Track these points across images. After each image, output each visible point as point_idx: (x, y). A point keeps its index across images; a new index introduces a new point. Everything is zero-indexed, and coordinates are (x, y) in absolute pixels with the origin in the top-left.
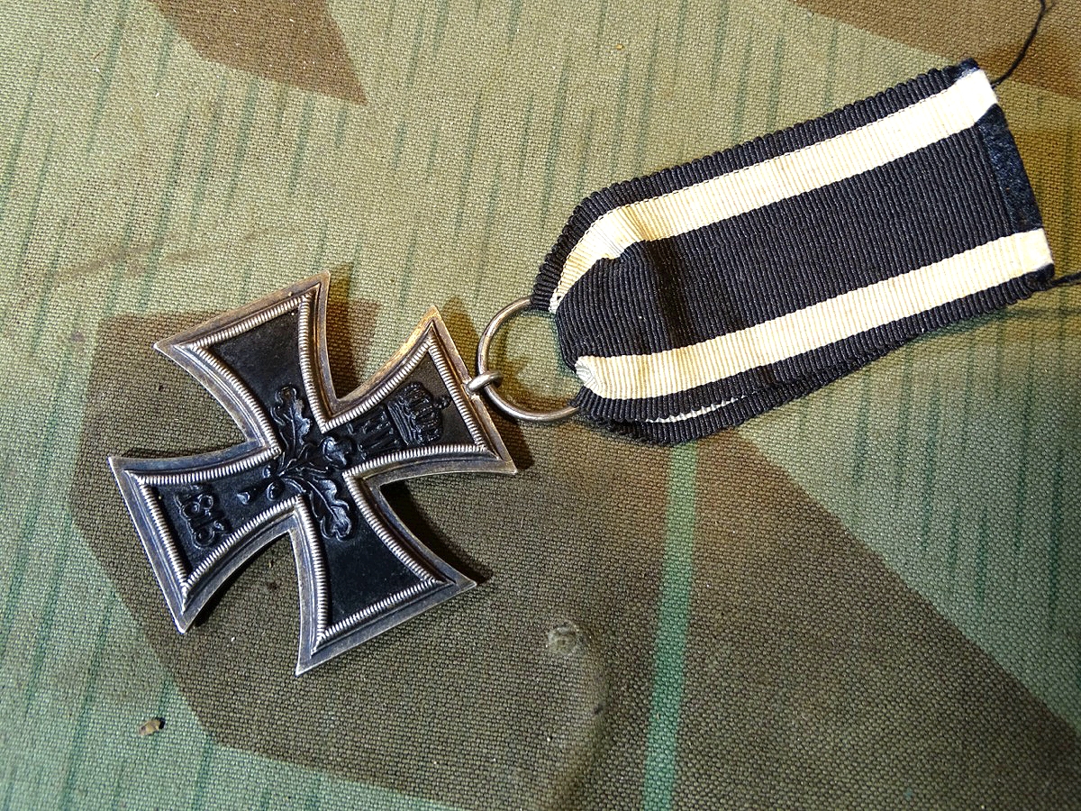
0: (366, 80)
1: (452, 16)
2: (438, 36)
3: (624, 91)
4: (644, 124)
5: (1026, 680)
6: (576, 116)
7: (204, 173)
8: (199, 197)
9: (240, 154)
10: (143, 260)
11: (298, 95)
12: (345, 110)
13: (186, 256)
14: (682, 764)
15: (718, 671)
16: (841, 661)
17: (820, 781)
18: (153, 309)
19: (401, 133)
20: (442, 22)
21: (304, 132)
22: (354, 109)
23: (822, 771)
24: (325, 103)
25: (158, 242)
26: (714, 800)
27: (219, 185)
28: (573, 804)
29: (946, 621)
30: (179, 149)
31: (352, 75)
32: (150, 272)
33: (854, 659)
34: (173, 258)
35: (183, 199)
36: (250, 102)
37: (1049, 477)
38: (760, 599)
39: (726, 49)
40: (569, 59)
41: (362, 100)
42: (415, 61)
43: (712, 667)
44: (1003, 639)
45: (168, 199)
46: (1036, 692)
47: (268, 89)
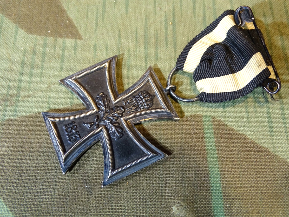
0: (82, 32)
1: (107, 9)
2: (103, 16)
3: (166, 23)
4: (175, 32)
6: (152, 31)
7: (32, 69)
8: (31, 77)
9: (43, 61)
10: (14, 100)
11: (60, 41)
12: (76, 42)
13: (29, 96)
15: (237, 211)
16: (281, 201)
18: (18, 116)
19: (95, 46)
20: (104, 12)
21: (63, 51)
22: (79, 41)
24: (69, 42)
25: (19, 93)
27: (36, 72)
30: (23, 63)
31: (77, 31)
32: (16, 103)
33: (285, 199)
34: (24, 98)
35: (26, 78)
36: (45, 45)
38: (247, 183)
39: (197, 5)
40: (146, 16)
41: (82, 39)
42: (97, 24)
43: (234, 211)
45: (21, 79)
47: (50, 40)
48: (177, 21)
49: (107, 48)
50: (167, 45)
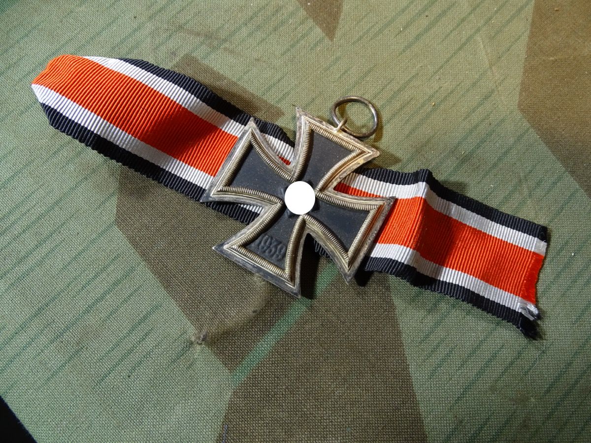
0: (338, 33)
1: (386, 32)
2: (376, 35)
3: (429, 100)
4: (428, 116)
5: (426, 421)
6: (406, 95)
7: (259, 27)
8: (250, 35)
9: (275, 29)
10: (215, 43)
11: (310, 22)
12: (323, 38)
13: (232, 52)
14: (271, 354)
15: (309, 330)
16: (358, 361)
17: (317, 400)
18: (206, 62)
19: (337, 59)
20: (381, 31)
21: (303, 37)
22: (327, 40)
23: (321, 396)
24: (318, 31)
25: (225, 40)
26: (273, 376)
27: (259, 35)
28: (220, 338)
29: (410, 376)
30: (255, 14)
31: (335, 28)
32: (214, 49)
33: (363, 364)
34: (225, 49)
35: (245, 31)
36: (292, 14)
37: (491, 352)
38: (344, 316)
39: (480, 109)
40: (418, 74)
41: (331, 39)
42: (361, 38)
43: (307, 327)
44: (428, 399)
45: (239, 28)
46: (426, 429)
47: (302, 13)
48: (442, 107)
49: (346, 72)
50: (406, 123)
